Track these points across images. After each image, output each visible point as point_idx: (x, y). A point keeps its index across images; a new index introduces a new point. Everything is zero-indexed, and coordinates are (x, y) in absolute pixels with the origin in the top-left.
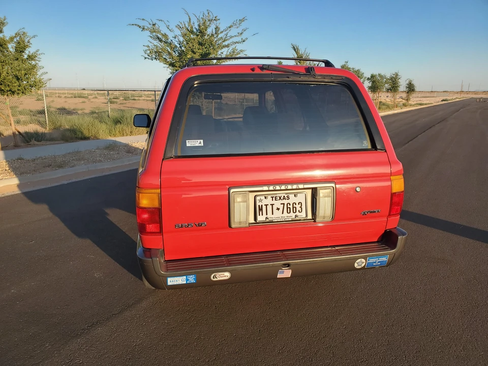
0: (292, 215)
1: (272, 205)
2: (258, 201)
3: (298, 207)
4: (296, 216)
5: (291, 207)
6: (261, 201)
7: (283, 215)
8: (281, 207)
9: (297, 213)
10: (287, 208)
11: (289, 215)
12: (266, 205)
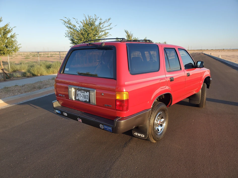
0: (85, 100)
1: (80, 94)
2: (77, 92)
3: (87, 97)
4: (86, 100)
5: (85, 96)
6: (78, 92)
7: (82, 99)
8: (82, 95)
9: (86, 99)
10: (84, 96)
11: (84, 99)
12: (79, 94)
